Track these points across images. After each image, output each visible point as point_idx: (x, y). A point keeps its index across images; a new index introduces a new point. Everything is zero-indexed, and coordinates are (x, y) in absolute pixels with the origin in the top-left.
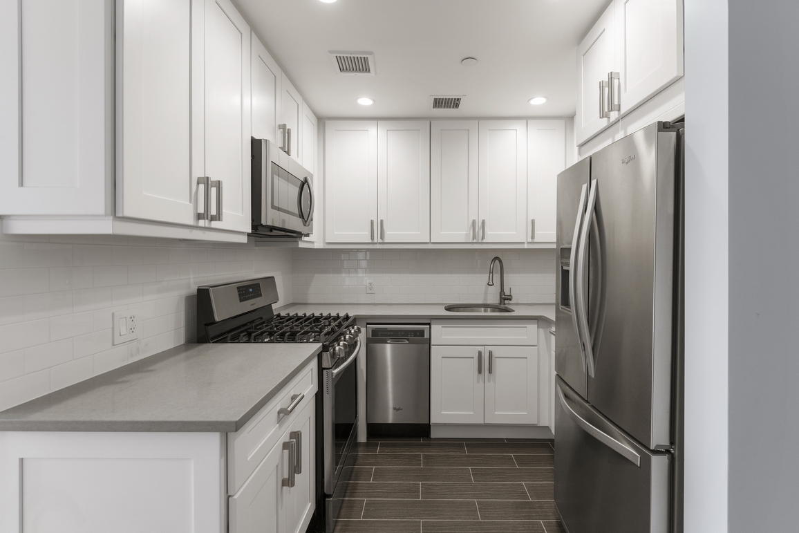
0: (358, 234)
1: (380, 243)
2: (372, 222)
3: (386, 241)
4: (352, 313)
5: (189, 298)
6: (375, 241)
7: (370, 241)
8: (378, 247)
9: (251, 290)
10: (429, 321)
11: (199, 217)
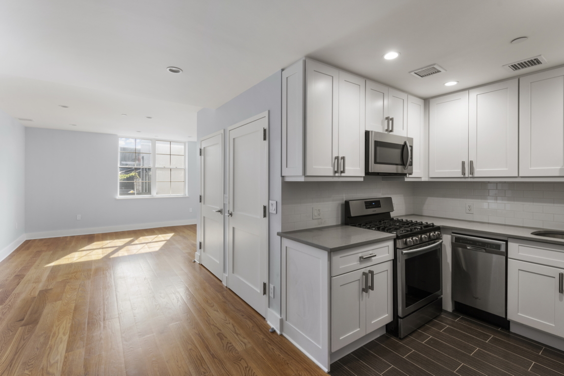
0: (453, 171)
1: (470, 177)
2: (463, 163)
3: (476, 175)
4: (437, 223)
5: (342, 205)
6: (467, 176)
7: (462, 176)
8: (469, 180)
9: (374, 204)
10: (506, 239)
11: (336, 172)
